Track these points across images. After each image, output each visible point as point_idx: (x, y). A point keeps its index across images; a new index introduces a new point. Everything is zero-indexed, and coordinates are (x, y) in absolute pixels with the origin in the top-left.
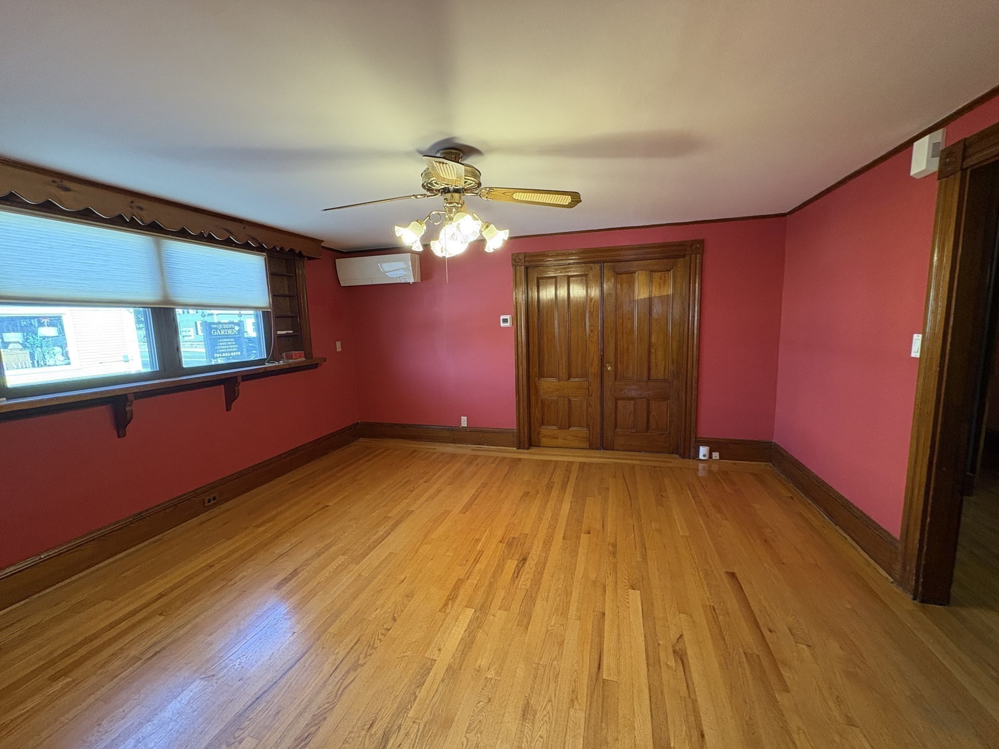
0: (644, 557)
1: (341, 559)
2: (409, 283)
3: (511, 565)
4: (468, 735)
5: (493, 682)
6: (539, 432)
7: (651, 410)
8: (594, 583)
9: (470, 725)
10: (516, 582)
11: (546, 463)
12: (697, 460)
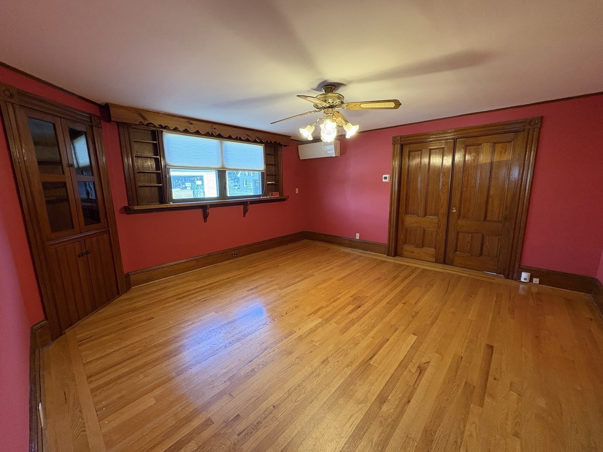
0: (432, 323)
1: (276, 287)
2: (333, 157)
3: (351, 307)
4: (296, 359)
5: (316, 347)
6: (403, 247)
7: (485, 242)
8: (392, 326)
9: (299, 357)
10: (349, 315)
11: (400, 266)
12: (518, 281)
